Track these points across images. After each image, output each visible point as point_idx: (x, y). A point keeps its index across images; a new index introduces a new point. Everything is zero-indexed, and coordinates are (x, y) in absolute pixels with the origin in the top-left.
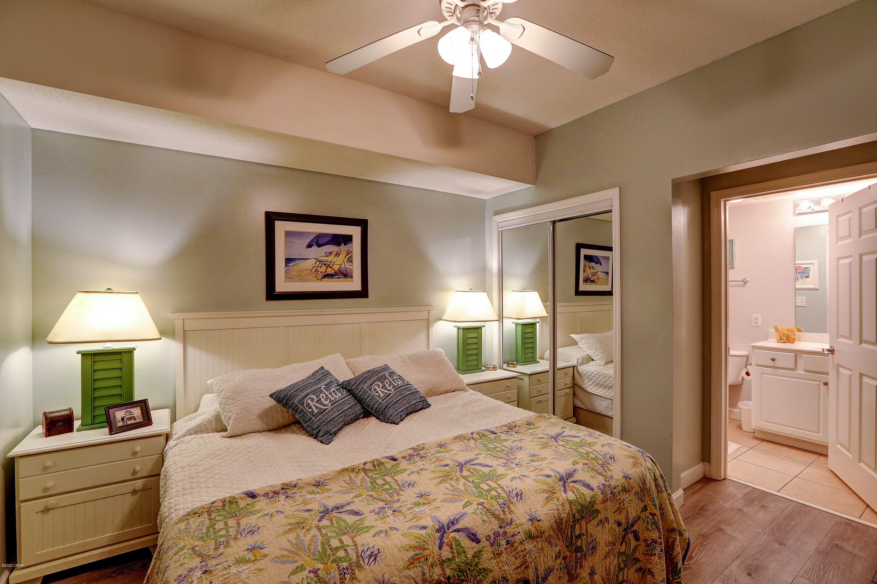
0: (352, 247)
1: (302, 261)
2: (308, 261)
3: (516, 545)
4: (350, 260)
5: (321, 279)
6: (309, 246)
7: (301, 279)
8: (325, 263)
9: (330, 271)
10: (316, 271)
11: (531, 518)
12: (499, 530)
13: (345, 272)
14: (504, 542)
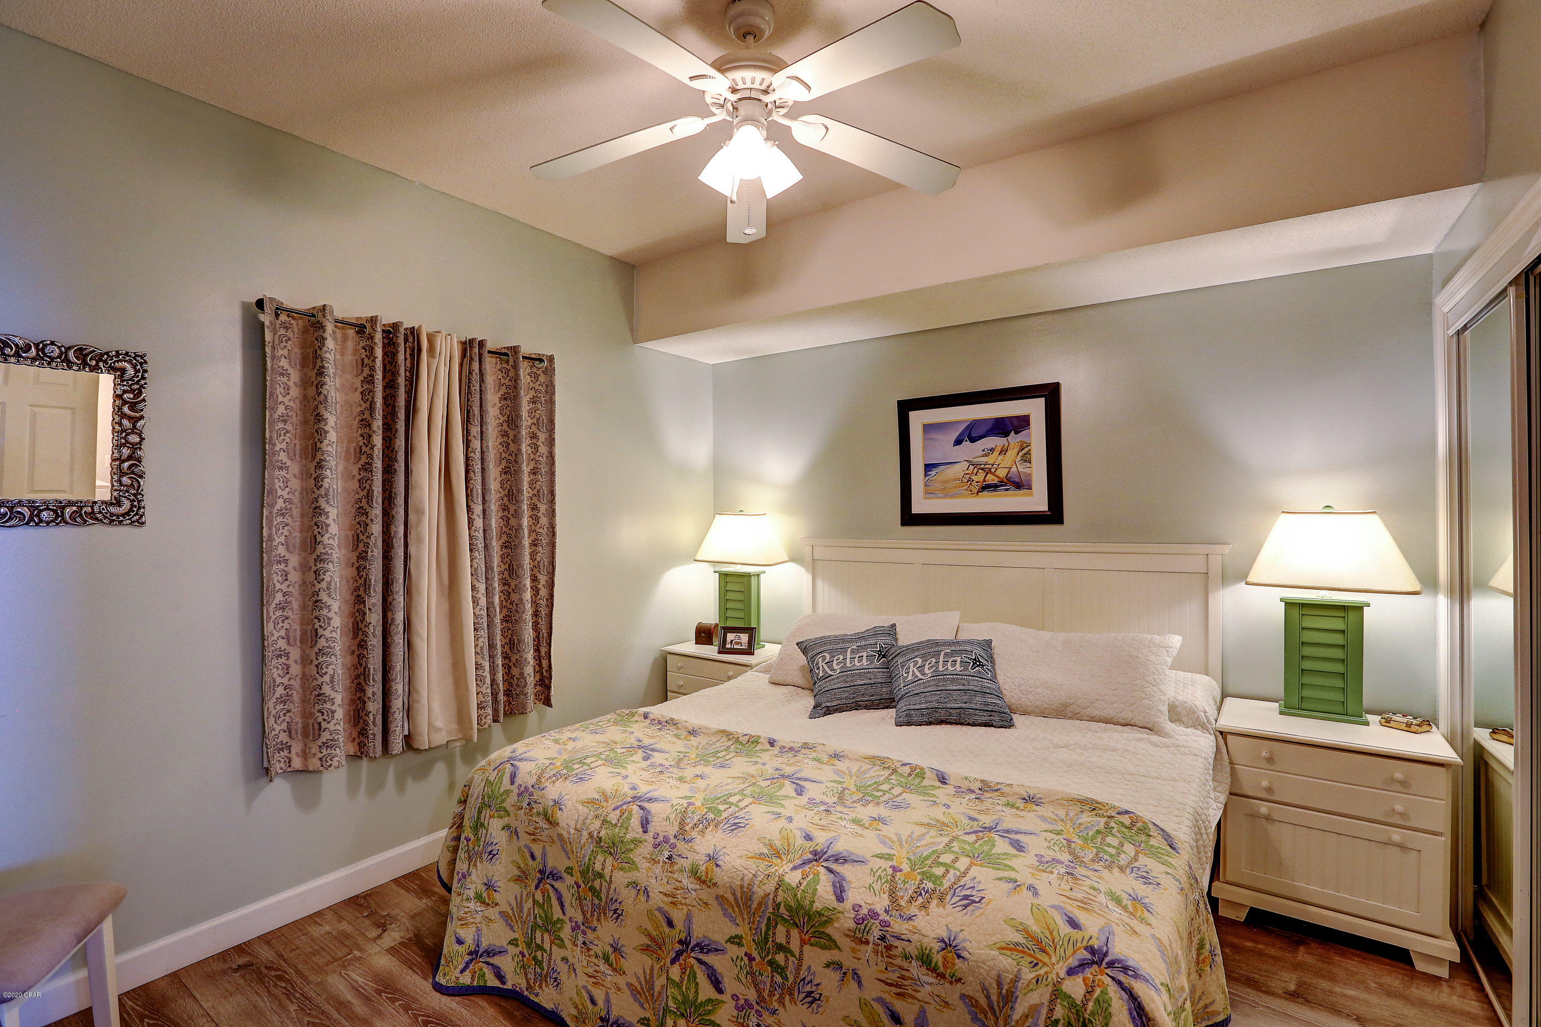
0: (1029, 435)
1: (946, 467)
2: (957, 465)
3: (676, 868)
4: (1027, 459)
5: (978, 492)
6: (958, 442)
7: (946, 494)
8: (982, 466)
9: (991, 479)
10: (970, 480)
11: (712, 855)
12: (672, 837)
13: (1017, 480)
14: (667, 854)
